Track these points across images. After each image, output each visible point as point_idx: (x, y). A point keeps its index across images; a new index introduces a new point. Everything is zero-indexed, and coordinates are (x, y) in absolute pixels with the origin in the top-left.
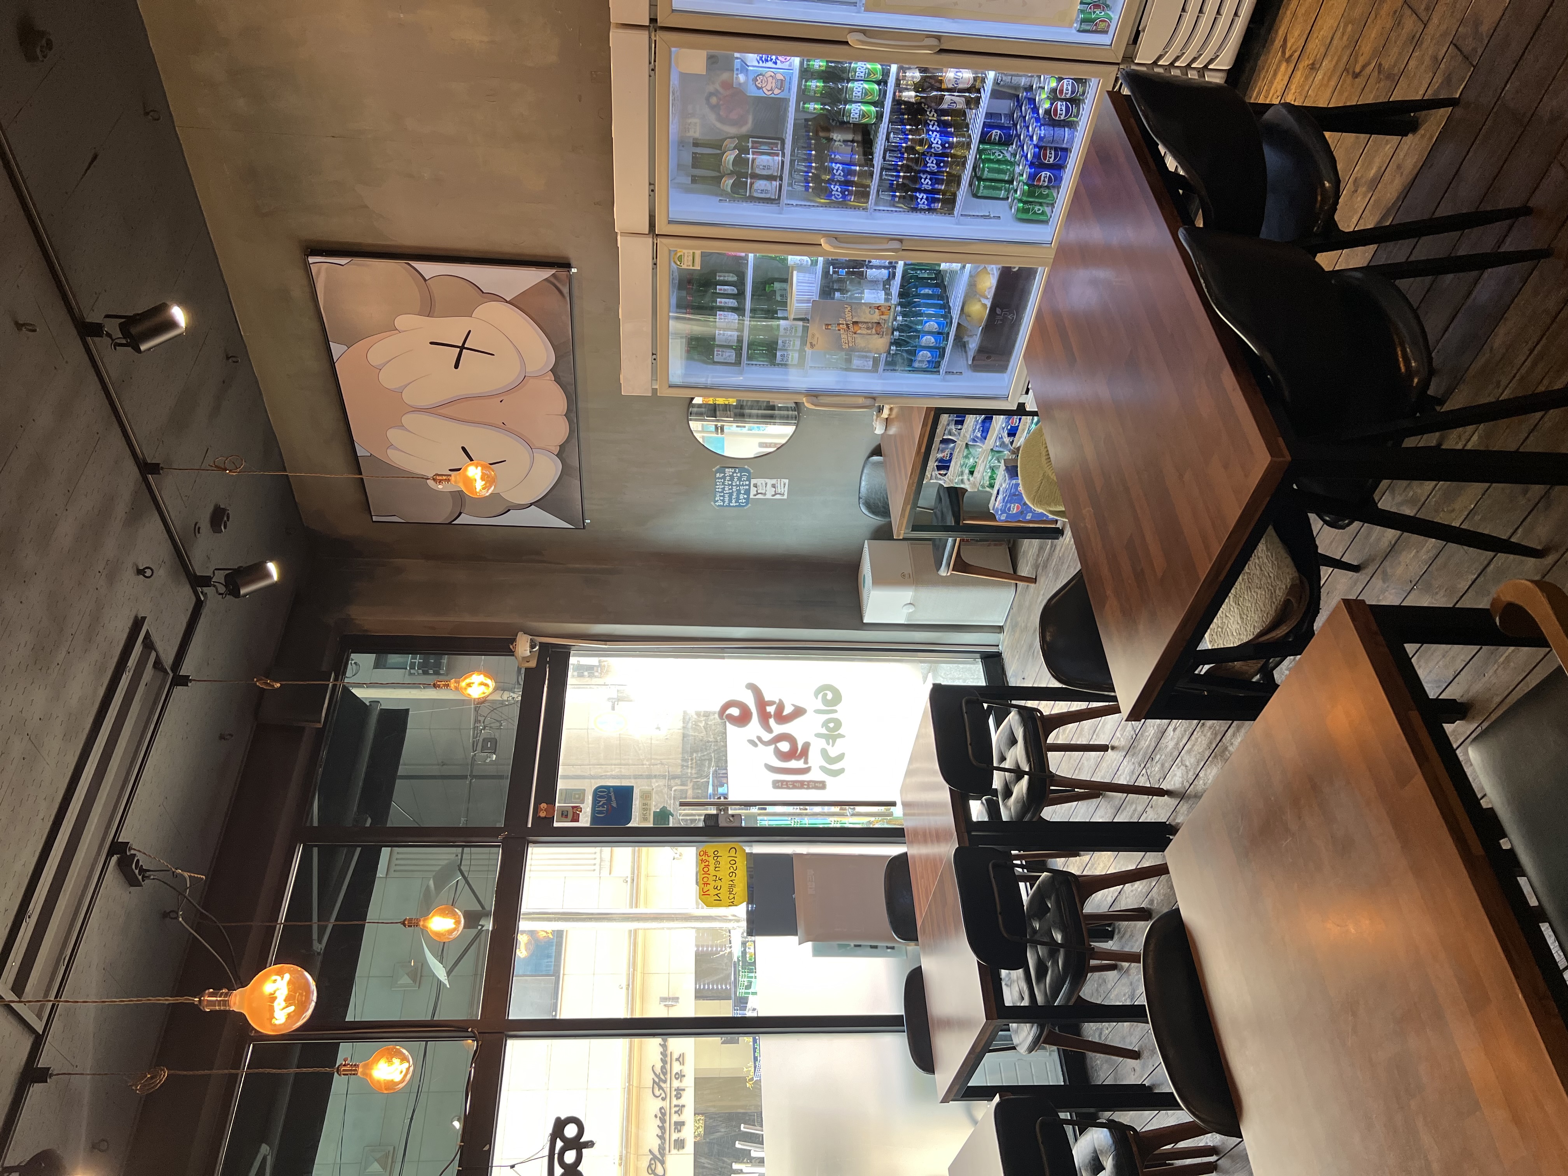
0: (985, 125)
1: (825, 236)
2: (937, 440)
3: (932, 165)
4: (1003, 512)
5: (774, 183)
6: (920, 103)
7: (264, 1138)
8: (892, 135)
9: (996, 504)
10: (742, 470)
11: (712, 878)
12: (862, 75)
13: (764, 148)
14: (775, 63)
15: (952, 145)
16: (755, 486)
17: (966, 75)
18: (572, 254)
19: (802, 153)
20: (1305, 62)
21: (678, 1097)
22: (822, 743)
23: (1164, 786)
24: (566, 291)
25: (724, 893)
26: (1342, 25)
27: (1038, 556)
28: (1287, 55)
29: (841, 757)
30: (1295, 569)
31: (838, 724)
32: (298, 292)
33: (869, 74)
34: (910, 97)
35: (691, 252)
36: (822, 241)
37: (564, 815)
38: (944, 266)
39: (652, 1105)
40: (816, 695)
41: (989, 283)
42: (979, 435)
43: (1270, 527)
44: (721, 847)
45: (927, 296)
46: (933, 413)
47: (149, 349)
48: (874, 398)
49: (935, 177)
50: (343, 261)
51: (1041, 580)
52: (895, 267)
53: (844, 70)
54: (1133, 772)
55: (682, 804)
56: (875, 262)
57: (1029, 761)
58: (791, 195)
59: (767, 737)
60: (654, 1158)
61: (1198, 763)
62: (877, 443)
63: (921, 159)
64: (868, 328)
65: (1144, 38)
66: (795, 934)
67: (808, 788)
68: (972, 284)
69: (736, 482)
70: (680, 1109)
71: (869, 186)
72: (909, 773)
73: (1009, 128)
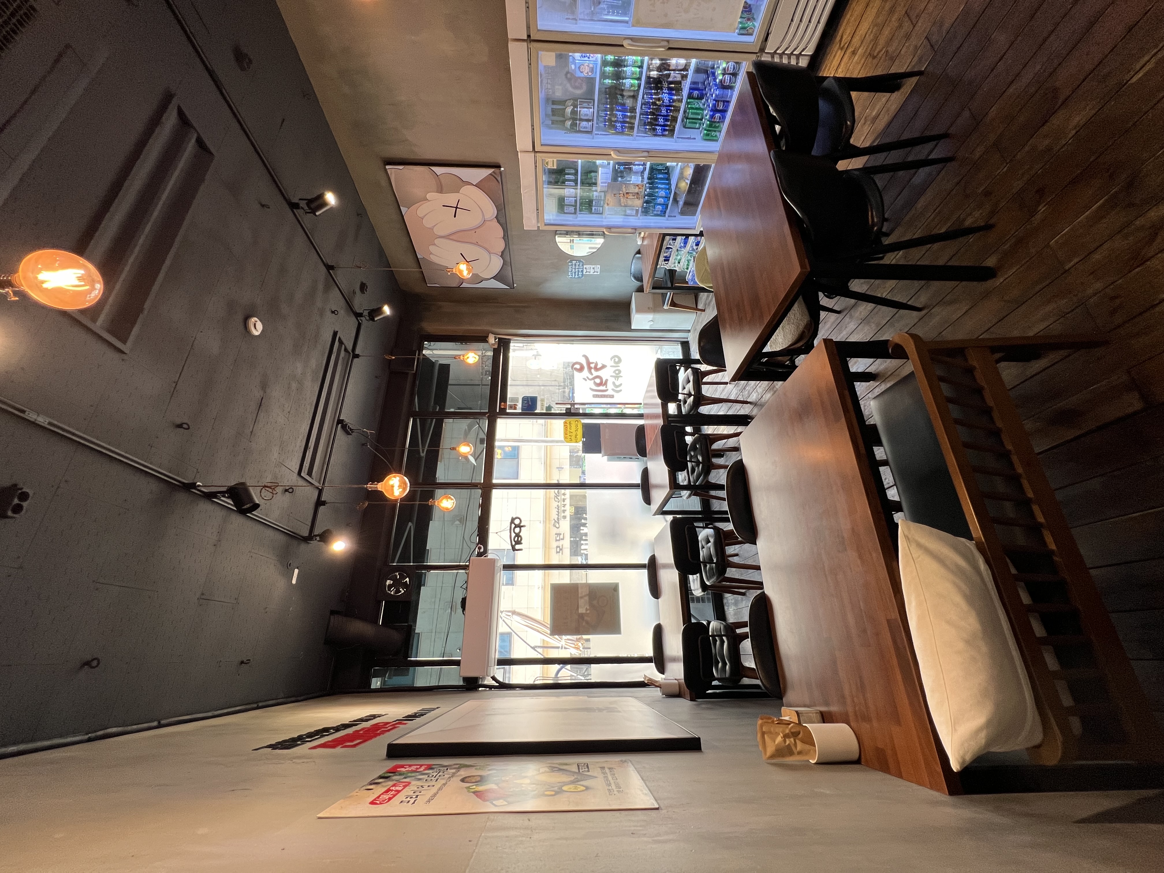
0: (691, 89)
1: (613, 150)
2: (664, 247)
3: (664, 112)
4: (692, 280)
5: (590, 123)
6: (660, 78)
7: (410, 520)
8: (645, 96)
9: (688, 277)
10: (580, 261)
11: (568, 432)
12: (631, 63)
13: (585, 105)
14: (589, 58)
15: (674, 101)
16: (586, 268)
17: (682, 61)
18: (501, 162)
19: (602, 107)
20: (850, 50)
21: (564, 501)
22: (613, 379)
23: (748, 400)
24: (499, 179)
25: (573, 438)
26: (872, 26)
27: (706, 300)
28: (842, 46)
29: (621, 385)
30: (809, 317)
31: (620, 371)
32: (384, 183)
33: (635, 62)
34: (654, 75)
35: (552, 160)
36: (612, 153)
37: (511, 407)
38: (668, 164)
39: (555, 504)
40: (611, 359)
41: (689, 172)
42: (683, 245)
43: (801, 297)
44: (572, 420)
45: (661, 179)
46: (662, 235)
47: (320, 214)
48: (636, 229)
49: (666, 118)
50: (401, 167)
51: (707, 311)
52: (646, 165)
53: (622, 61)
54: (737, 394)
55: (557, 404)
56: (637, 163)
57: (694, 390)
58: (598, 129)
59: (591, 377)
60: (555, 521)
61: (763, 391)
62: (638, 249)
63: (659, 109)
64: (633, 196)
65: (770, 37)
66: (600, 453)
67: (607, 397)
68: (681, 173)
69: (577, 267)
70: (564, 506)
71: (634, 124)
72: (647, 391)
73: (703, 90)
